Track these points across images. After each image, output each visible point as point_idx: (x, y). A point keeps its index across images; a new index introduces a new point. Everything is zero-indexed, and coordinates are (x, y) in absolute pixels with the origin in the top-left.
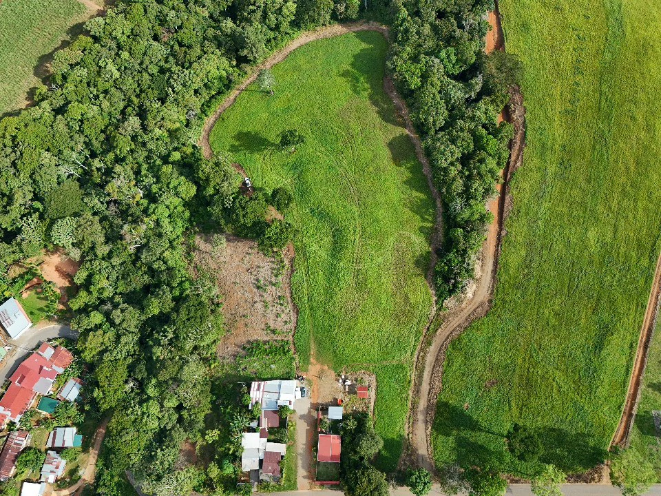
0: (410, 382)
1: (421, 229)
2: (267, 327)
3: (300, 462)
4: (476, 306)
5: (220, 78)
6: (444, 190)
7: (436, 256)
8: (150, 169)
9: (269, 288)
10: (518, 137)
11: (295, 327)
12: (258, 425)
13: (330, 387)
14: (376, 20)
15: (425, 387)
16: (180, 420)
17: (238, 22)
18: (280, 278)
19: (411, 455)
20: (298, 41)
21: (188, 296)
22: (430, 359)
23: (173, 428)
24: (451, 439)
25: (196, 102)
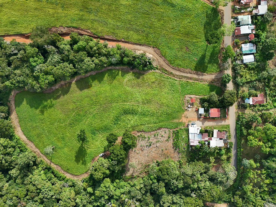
0: (187, 81)
1: (122, 76)
2: (167, 140)
3: (220, 124)
4: (156, 54)
5: (45, 173)
6: (105, 65)
7: (134, 70)
8: (96, 201)
9: (150, 141)
10: (76, 30)
11: (167, 128)
12: (207, 141)
13: (191, 113)
14: (8, 97)
15: (189, 75)
16: (205, 173)
17: (11, 168)
18: (146, 136)
19: (215, 81)
20: (21, 136)
21: (157, 176)
22: (178, 73)
23: (208, 175)
24: (209, 65)
25: (59, 184)
